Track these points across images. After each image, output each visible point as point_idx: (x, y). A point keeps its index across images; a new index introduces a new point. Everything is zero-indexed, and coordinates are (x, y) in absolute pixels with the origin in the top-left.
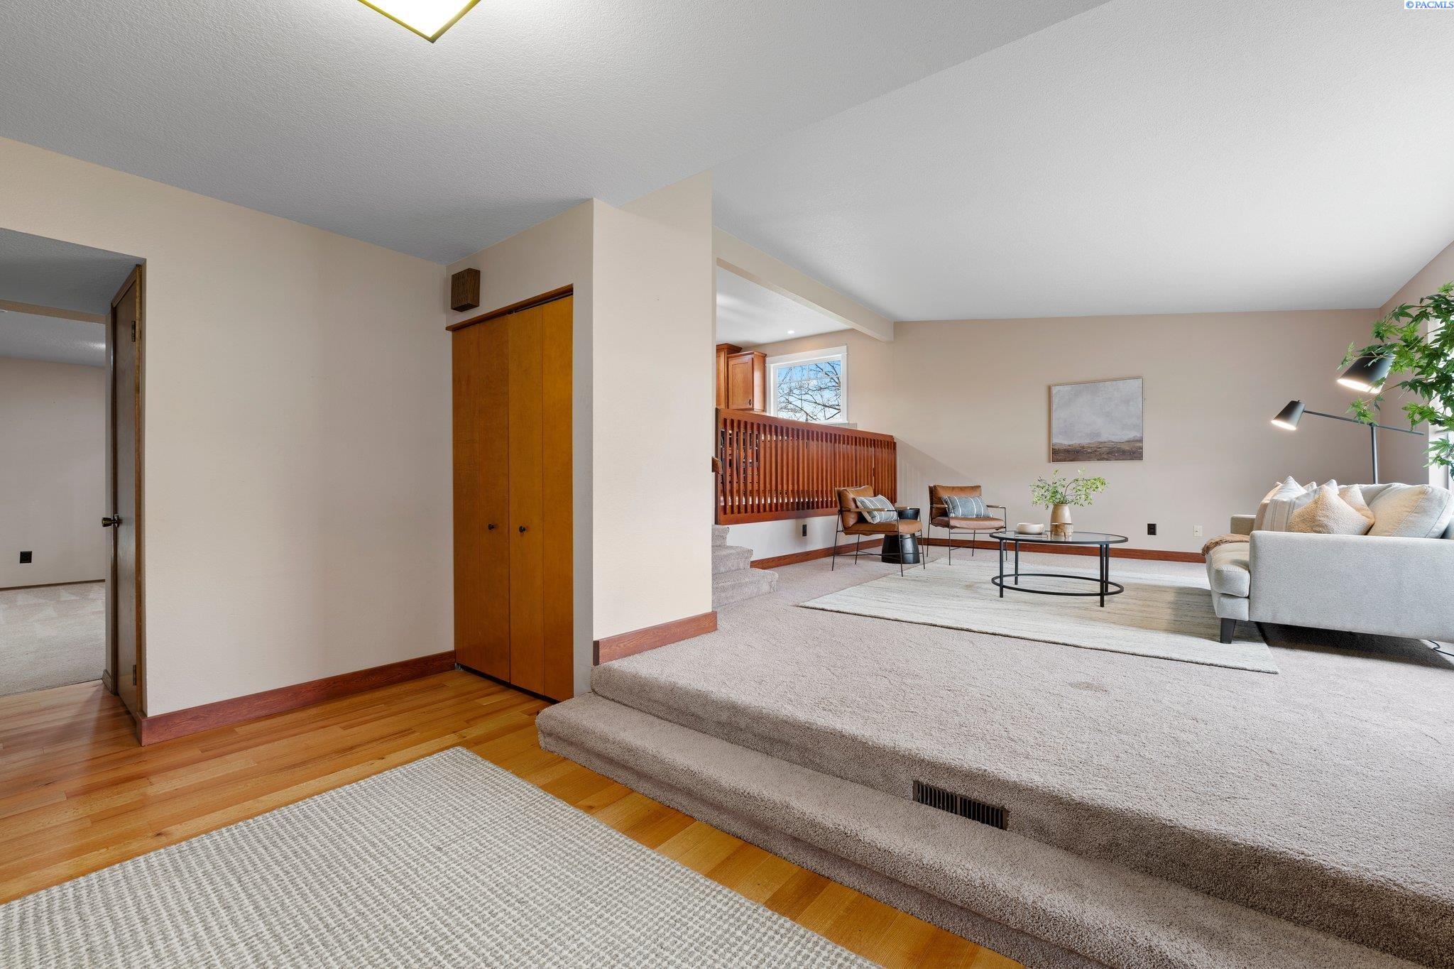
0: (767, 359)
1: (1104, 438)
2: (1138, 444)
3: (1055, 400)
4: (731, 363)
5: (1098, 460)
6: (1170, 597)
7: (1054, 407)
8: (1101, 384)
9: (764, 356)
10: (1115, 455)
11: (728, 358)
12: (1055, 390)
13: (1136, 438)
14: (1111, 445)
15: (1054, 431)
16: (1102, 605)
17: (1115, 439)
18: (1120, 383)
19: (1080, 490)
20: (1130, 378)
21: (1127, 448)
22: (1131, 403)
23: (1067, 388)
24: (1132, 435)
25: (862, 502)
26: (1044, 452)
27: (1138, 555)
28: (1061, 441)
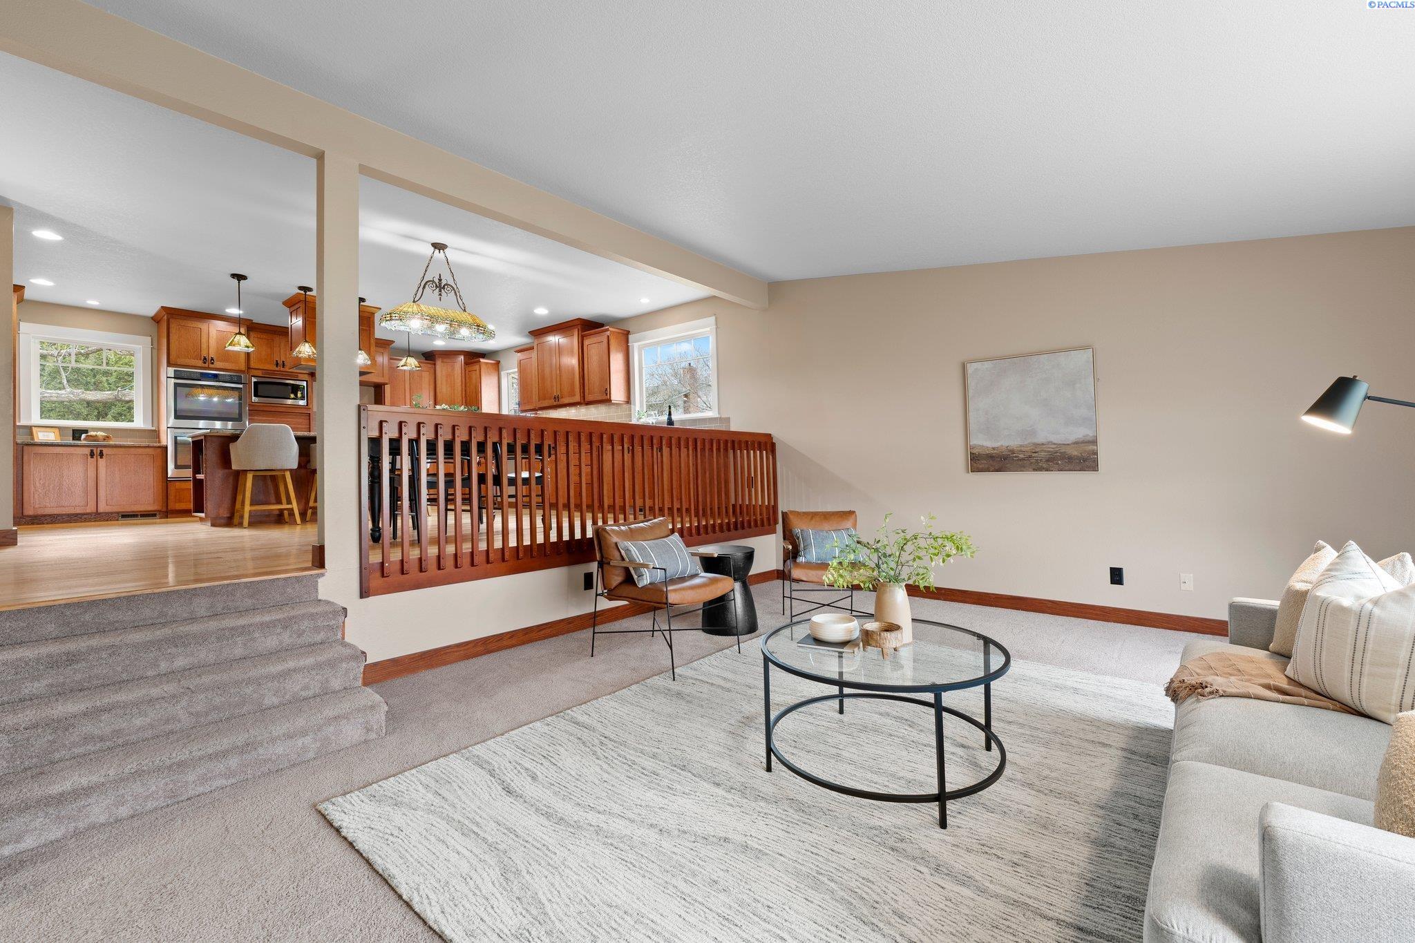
0: (631, 337)
1: (1041, 438)
2: (1091, 447)
3: (971, 383)
4: (586, 342)
5: (1035, 470)
6: (1118, 740)
7: (971, 393)
8: (1035, 358)
9: (628, 333)
10: (1058, 464)
11: (583, 337)
12: (971, 368)
13: (1088, 439)
14: (1051, 448)
15: (973, 426)
16: (943, 824)
17: (1057, 439)
18: (1062, 358)
19: (920, 558)
20: (1075, 349)
21: (1074, 452)
22: (1078, 385)
23: (987, 365)
24: (1080, 433)
25: (627, 550)
26: (959, 459)
27: (1097, 615)
28: (984, 442)
